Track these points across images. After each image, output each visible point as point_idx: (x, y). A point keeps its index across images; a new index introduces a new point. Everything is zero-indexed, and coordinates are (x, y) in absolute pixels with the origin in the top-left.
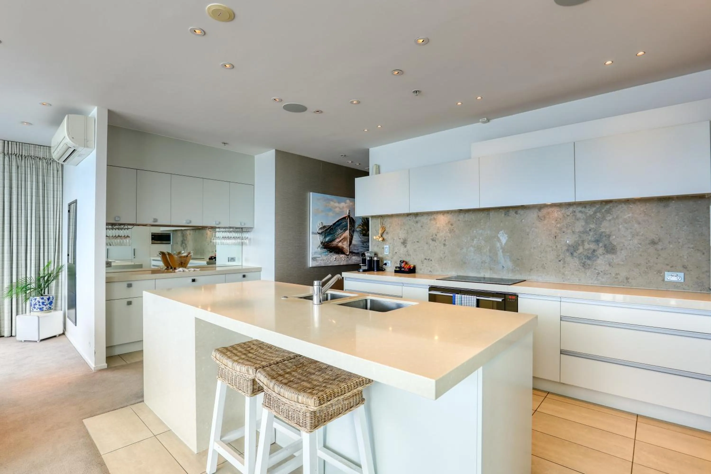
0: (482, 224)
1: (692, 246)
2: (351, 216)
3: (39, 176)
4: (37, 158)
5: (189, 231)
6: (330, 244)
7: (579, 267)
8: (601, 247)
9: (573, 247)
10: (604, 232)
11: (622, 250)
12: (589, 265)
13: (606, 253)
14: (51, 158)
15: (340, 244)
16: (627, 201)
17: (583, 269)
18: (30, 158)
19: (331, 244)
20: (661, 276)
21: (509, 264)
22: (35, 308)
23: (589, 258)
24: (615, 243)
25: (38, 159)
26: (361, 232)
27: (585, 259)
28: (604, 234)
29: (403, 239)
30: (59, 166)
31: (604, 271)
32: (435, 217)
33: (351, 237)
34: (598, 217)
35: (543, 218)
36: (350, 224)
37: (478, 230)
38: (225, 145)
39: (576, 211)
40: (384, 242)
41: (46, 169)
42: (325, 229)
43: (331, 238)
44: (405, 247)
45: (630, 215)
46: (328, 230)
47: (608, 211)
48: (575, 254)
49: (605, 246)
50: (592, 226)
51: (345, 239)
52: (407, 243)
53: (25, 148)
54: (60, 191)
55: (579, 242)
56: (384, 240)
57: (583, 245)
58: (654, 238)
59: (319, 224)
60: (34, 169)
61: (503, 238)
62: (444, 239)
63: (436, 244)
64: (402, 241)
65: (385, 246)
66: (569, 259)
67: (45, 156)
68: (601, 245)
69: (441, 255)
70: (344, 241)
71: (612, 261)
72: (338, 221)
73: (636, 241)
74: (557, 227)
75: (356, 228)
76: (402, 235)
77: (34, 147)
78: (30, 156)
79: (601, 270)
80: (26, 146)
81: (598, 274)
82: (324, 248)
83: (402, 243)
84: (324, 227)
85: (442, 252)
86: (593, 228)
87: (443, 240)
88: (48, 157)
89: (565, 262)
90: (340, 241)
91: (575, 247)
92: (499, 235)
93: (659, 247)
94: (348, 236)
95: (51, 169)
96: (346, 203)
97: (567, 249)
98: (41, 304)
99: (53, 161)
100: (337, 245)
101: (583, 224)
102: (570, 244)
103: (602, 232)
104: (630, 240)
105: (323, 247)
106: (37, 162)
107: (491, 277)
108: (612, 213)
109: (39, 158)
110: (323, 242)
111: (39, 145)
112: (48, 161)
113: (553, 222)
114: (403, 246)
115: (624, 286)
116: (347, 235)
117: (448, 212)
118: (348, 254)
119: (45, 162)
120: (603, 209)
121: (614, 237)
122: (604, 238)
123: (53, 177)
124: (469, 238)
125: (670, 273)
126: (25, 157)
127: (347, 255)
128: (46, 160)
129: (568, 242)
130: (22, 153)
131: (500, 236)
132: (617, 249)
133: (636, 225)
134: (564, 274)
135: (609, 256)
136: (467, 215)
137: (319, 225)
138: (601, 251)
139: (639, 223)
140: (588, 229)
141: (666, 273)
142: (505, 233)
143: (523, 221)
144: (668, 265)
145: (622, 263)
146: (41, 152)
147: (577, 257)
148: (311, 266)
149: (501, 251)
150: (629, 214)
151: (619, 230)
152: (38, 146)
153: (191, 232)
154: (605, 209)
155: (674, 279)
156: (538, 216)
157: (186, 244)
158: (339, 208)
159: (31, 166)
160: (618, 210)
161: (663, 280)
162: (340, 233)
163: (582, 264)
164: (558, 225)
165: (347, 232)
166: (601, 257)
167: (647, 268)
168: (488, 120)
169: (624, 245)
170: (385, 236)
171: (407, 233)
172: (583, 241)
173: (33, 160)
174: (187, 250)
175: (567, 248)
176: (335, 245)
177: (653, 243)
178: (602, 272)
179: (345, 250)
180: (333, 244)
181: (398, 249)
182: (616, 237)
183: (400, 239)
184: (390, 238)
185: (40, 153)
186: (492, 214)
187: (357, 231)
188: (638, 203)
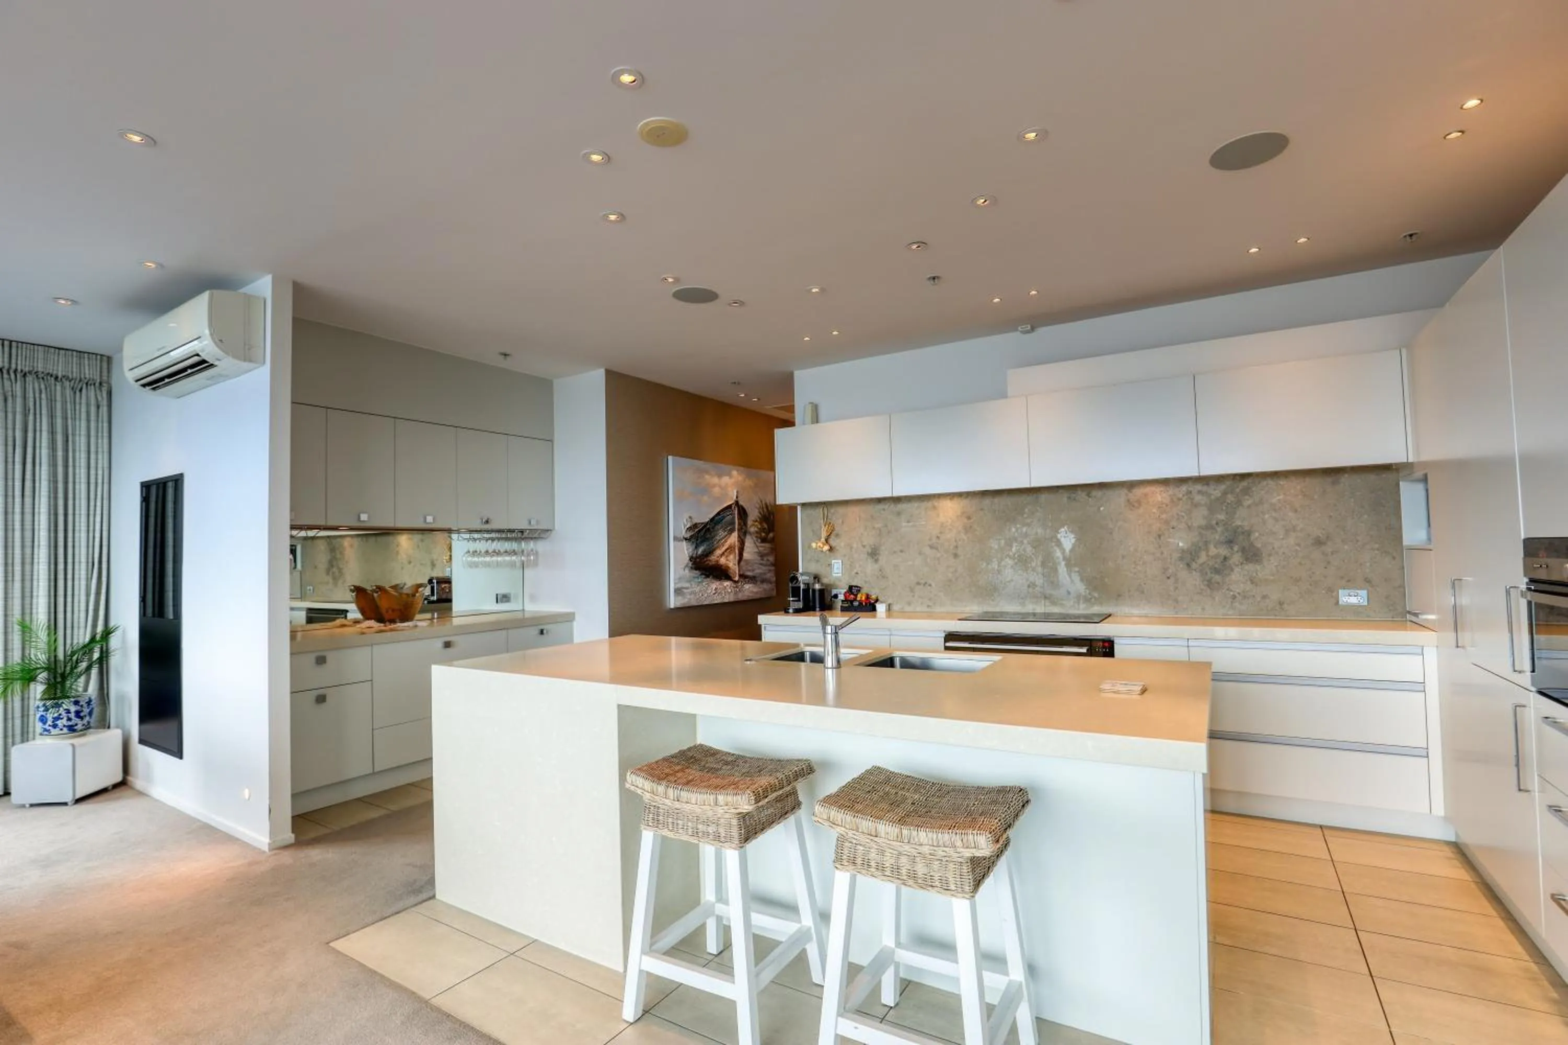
0: (1025, 516)
1: (1377, 546)
2: (741, 503)
3: (56, 419)
4: (49, 378)
5: (348, 539)
6: (705, 559)
7: (1202, 587)
8: (1237, 552)
9: (1191, 554)
10: (1240, 526)
11: (1270, 555)
12: (1218, 583)
13: (1245, 562)
14: (82, 376)
15: (723, 561)
16: (1275, 475)
17: (1209, 591)
18: (35, 376)
19: (707, 561)
20: (1332, 597)
21: (1080, 587)
22: (55, 726)
23: (1217, 571)
24: (1259, 545)
25: (53, 379)
26: (759, 535)
27: (1211, 573)
28: (1240, 530)
29: (870, 546)
30: (102, 396)
31: (1243, 592)
32: (936, 504)
33: (741, 544)
34: (1229, 502)
35: (1136, 505)
36: (738, 519)
37: (1018, 526)
38: (505, 359)
39: (1193, 492)
40: (832, 554)
41: (71, 402)
42: (697, 530)
43: (708, 547)
44: (876, 561)
45: (1281, 497)
46: (702, 533)
47: (1246, 491)
48: (1194, 565)
49: (1243, 550)
50: (1222, 517)
51: (730, 549)
52: (878, 554)
53: (24, 353)
54: (103, 452)
55: (1200, 544)
56: (831, 549)
57: (1207, 550)
58: (1321, 535)
59: (687, 520)
60: (44, 403)
61: (1067, 540)
62: (955, 544)
63: (939, 555)
64: (870, 551)
65: (833, 561)
66: (1183, 574)
67: (68, 372)
68: (1236, 548)
69: (950, 575)
70: (730, 553)
71: (1255, 574)
72: (718, 514)
73: (1291, 540)
74: (1162, 519)
75: (749, 526)
76: (869, 540)
77: (44, 352)
78: (34, 372)
79: (1238, 591)
80: (26, 348)
81: (1234, 597)
82: (696, 569)
83: (868, 554)
84: (695, 525)
85: (951, 570)
86: (1223, 520)
87: (952, 547)
88: (74, 375)
89: (1177, 581)
90: (723, 554)
91: (1193, 553)
92: (1059, 536)
93: (1328, 549)
94: (737, 543)
95: (84, 401)
96: (731, 476)
97: (1180, 557)
98: (72, 715)
99: (87, 384)
100: (717, 561)
101: (1206, 512)
102: (1186, 547)
103: (1238, 527)
104: (1283, 539)
105: (693, 566)
106: (50, 386)
107: (1047, 611)
108: (1251, 494)
109: (54, 376)
110: (694, 556)
111: (55, 348)
112: (75, 383)
113: (1154, 510)
114: (870, 560)
115: (1276, 616)
116: (735, 543)
117: (960, 495)
118: (737, 579)
119: (70, 385)
120: (1238, 487)
121: (1257, 534)
122: (1241, 537)
123: (88, 421)
124: (1003, 542)
125: (1346, 592)
126: (23, 374)
127: (735, 582)
128: (70, 381)
129: (1181, 544)
130: (17, 364)
131: (1061, 537)
132: (1262, 554)
133: (1290, 514)
134: (1176, 601)
135: (1250, 567)
136: (996, 500)
137: (686, 523)
138: (1236, 558)
139: (1296, 511)
140: (1214, 522)
141: (1340, 591)
142: (1070, 531)
143: (1102, 509)
144: (1342, 578)
145: (1272, 578)
146: (60, 364)
147: (1197, 570)
148: (672, 606)
149: (1063, 563)
150: (1279, 495)
151: (1264, 522)
152: (53, 349)
153: (356, 542)
154: (1240, 487)
155: (1353, 600)
156: (1128, 501)
157: (340, 570)
158: (720, 486)
159: (37, 395)
160: (1262, 490)
161: (1338, 602)
162: (723, 538)
163: (1206, 583)
164: (1164, 516)
165: (735, 535)
166: (1237, 570)
167: (1311, 585)
168: (1033, 329)
169: (1273, 548)
170: (831, 541)
171: (880, 534)
172: (1206, 543)
173: (41, 380)
174: (345, 581)
175: (1179, 555)
176: (714, 563)
177: (1319, 542)
178: (1239, 593)
179: (731, 571)
180: (710, 560)
181: (860, 566)
182: (1260, 534)
183: (864, 546)
184: (842, 544)
185: (58, 366)
186: (1043, 497)
187: (750, 534)
188: (1293, 478)
